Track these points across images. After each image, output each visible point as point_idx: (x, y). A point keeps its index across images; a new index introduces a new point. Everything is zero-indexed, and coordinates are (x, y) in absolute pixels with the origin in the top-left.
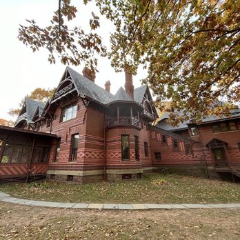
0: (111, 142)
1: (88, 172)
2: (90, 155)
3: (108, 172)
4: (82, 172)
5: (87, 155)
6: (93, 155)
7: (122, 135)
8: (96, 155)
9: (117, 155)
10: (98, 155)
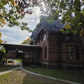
0: (63, 50)
1: (51, 63)
2: (51, 56)
3: (62, 64)
4: (48, 63)
5: (50, 56)
6: (53, 56)
7: (67, 46)
8: (54, 56)
9: (65, 56)
10: (56, 56)
